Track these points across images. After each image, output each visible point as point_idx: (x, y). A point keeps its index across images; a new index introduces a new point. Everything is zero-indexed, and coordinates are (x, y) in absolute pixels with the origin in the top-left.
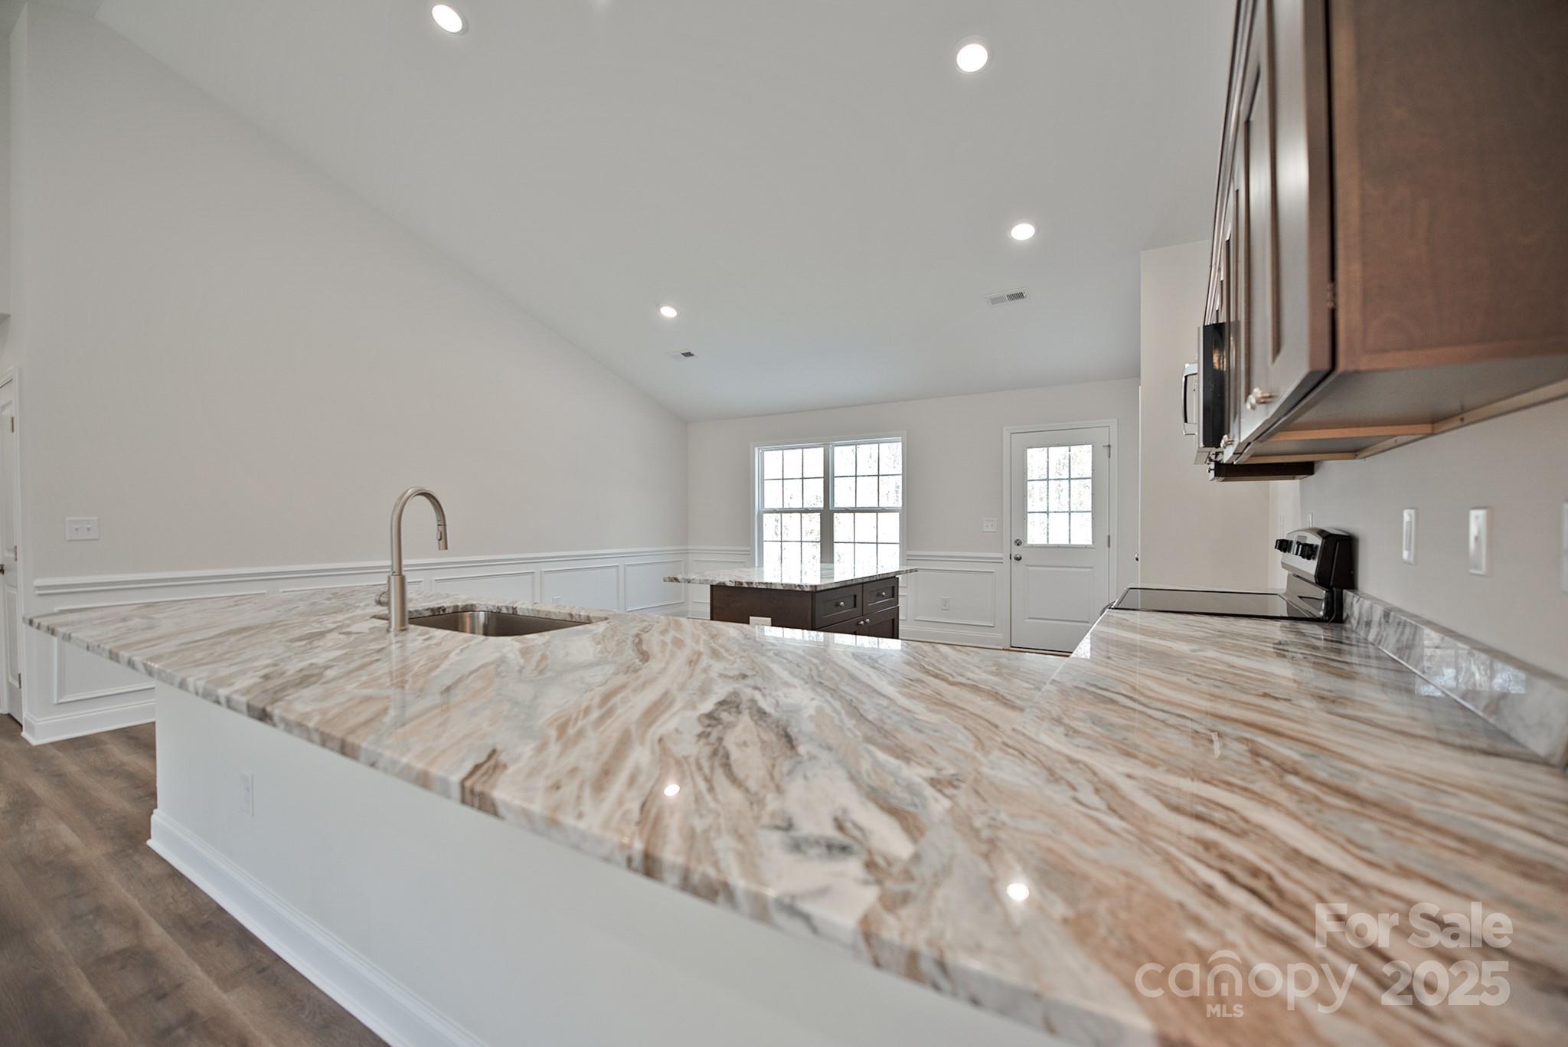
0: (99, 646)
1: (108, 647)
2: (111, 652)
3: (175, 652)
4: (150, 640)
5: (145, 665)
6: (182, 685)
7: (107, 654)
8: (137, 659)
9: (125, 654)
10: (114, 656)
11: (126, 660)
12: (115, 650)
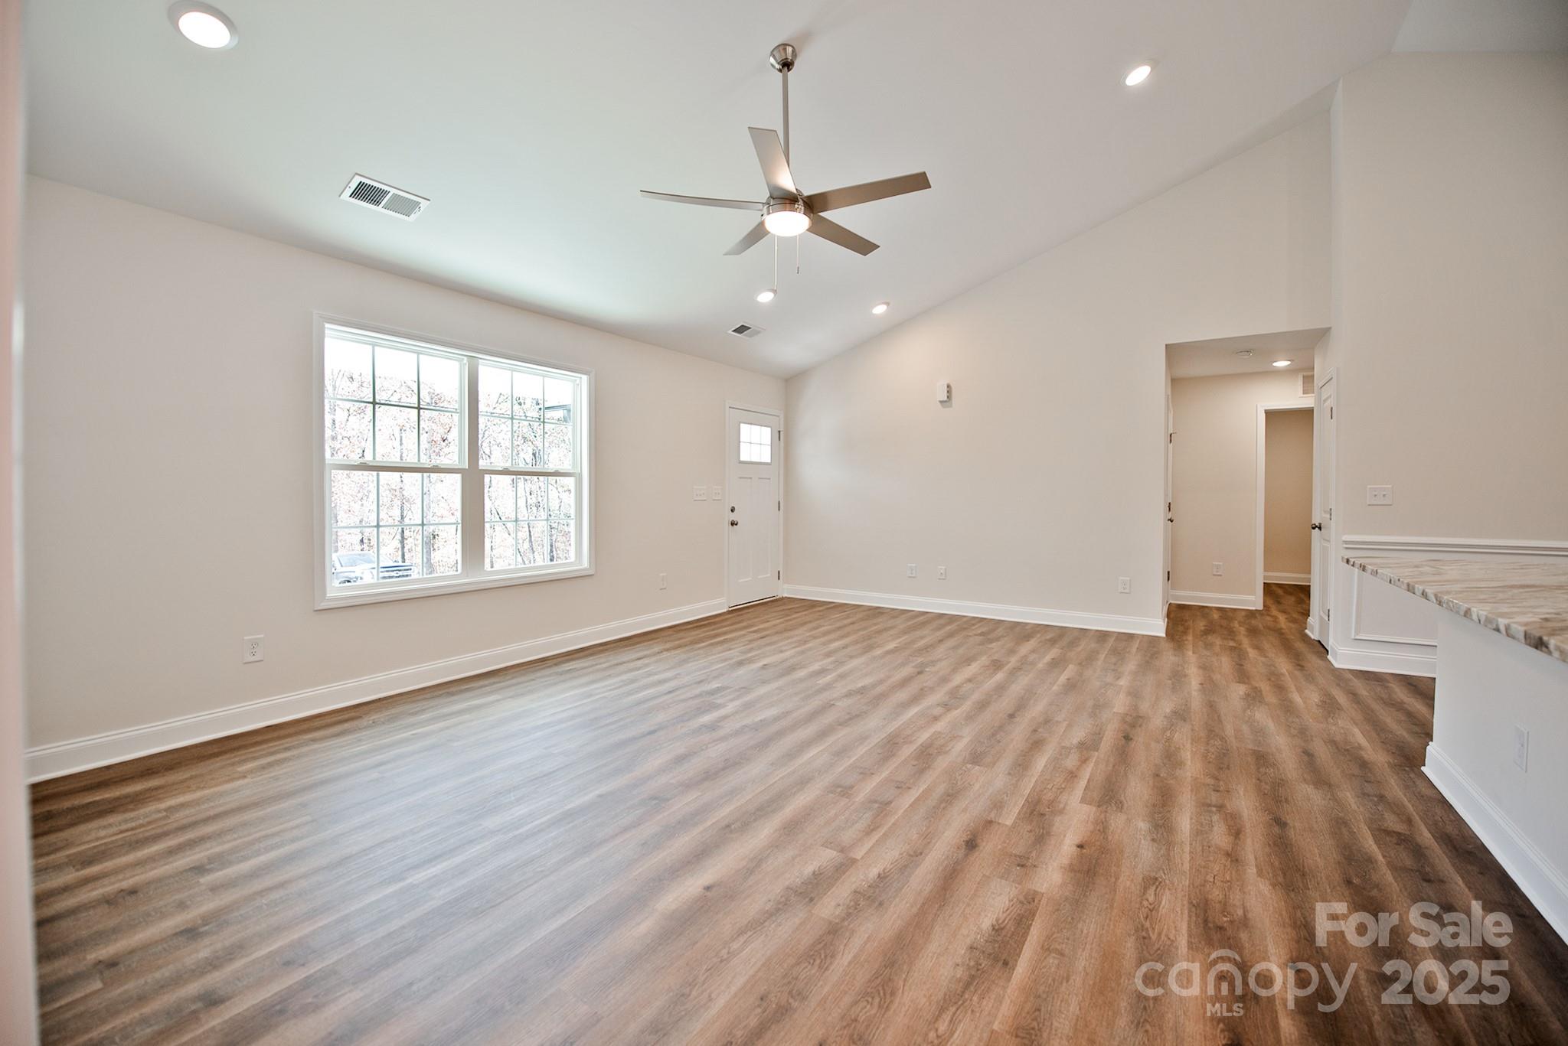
0: (1399, 580)
1: (1406, 581)
2: (1408, 585)
3: (1461, 592)
4: (1440, 581)
5: (1436, 596)
6: (1467, 613)
7: (1405, 586)
8: (1430, 591)
9: (1419, 588)
10: (1410, 588)
11: (1421, 592)
12: (1412, 584)
